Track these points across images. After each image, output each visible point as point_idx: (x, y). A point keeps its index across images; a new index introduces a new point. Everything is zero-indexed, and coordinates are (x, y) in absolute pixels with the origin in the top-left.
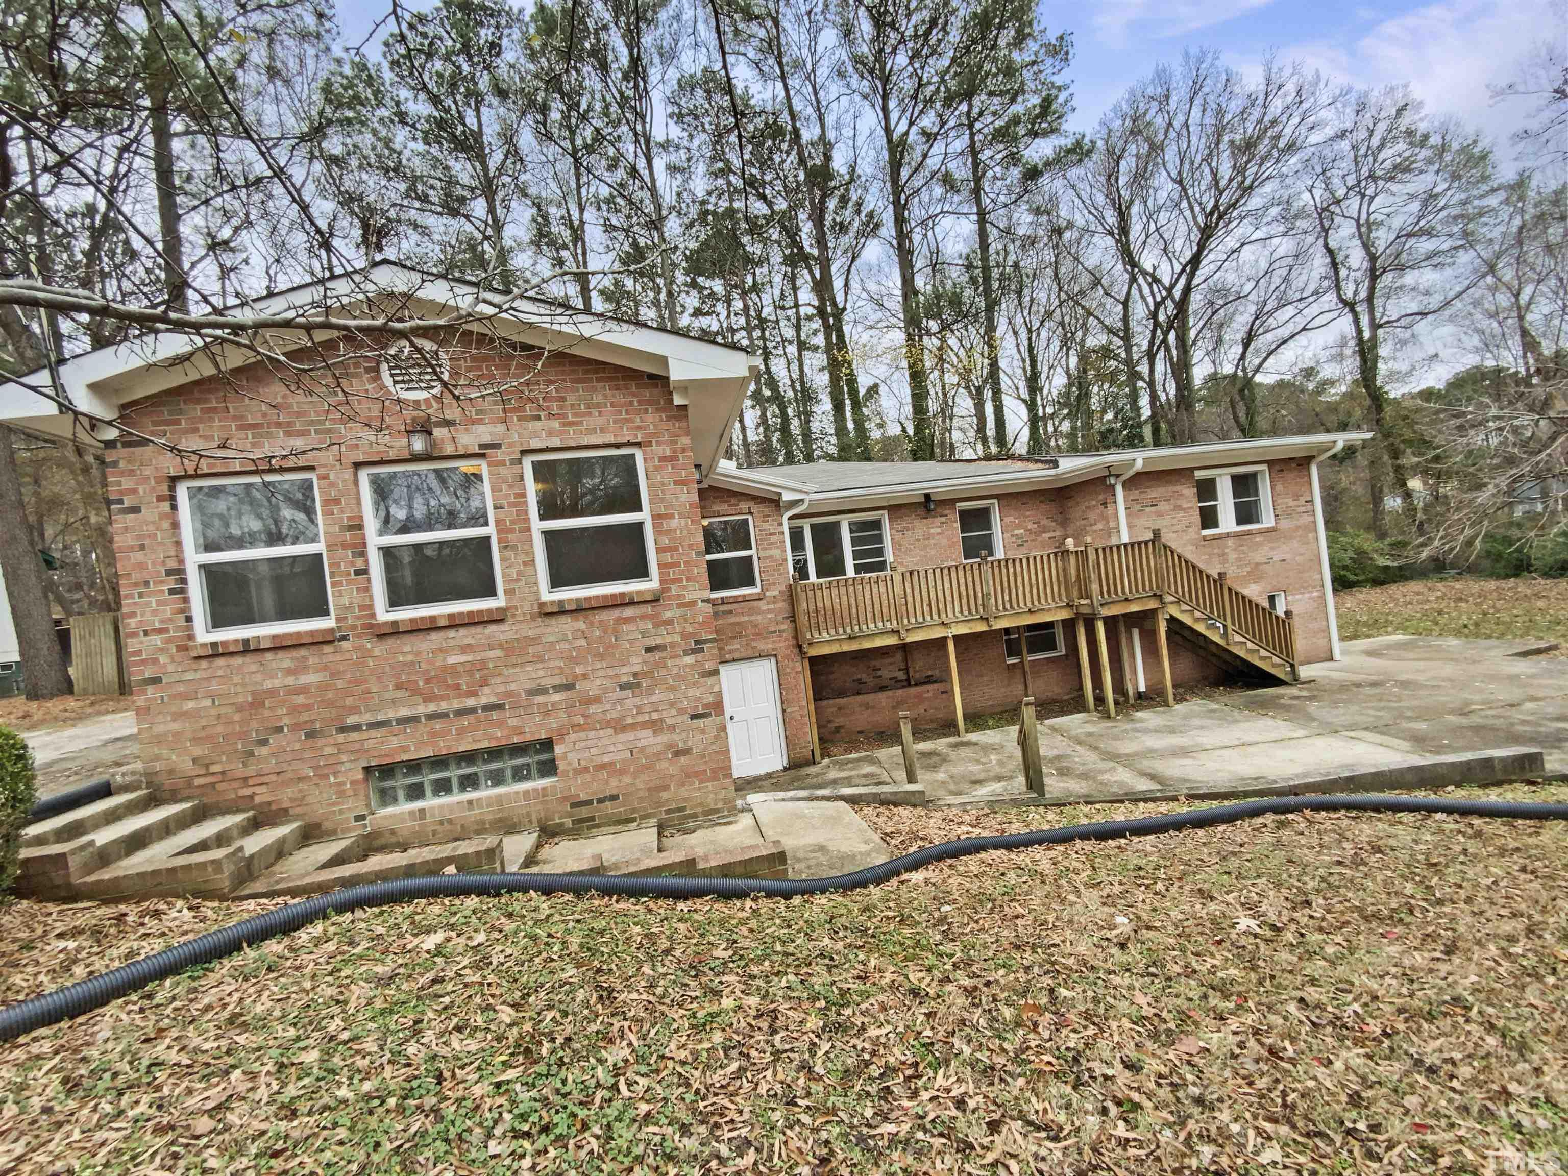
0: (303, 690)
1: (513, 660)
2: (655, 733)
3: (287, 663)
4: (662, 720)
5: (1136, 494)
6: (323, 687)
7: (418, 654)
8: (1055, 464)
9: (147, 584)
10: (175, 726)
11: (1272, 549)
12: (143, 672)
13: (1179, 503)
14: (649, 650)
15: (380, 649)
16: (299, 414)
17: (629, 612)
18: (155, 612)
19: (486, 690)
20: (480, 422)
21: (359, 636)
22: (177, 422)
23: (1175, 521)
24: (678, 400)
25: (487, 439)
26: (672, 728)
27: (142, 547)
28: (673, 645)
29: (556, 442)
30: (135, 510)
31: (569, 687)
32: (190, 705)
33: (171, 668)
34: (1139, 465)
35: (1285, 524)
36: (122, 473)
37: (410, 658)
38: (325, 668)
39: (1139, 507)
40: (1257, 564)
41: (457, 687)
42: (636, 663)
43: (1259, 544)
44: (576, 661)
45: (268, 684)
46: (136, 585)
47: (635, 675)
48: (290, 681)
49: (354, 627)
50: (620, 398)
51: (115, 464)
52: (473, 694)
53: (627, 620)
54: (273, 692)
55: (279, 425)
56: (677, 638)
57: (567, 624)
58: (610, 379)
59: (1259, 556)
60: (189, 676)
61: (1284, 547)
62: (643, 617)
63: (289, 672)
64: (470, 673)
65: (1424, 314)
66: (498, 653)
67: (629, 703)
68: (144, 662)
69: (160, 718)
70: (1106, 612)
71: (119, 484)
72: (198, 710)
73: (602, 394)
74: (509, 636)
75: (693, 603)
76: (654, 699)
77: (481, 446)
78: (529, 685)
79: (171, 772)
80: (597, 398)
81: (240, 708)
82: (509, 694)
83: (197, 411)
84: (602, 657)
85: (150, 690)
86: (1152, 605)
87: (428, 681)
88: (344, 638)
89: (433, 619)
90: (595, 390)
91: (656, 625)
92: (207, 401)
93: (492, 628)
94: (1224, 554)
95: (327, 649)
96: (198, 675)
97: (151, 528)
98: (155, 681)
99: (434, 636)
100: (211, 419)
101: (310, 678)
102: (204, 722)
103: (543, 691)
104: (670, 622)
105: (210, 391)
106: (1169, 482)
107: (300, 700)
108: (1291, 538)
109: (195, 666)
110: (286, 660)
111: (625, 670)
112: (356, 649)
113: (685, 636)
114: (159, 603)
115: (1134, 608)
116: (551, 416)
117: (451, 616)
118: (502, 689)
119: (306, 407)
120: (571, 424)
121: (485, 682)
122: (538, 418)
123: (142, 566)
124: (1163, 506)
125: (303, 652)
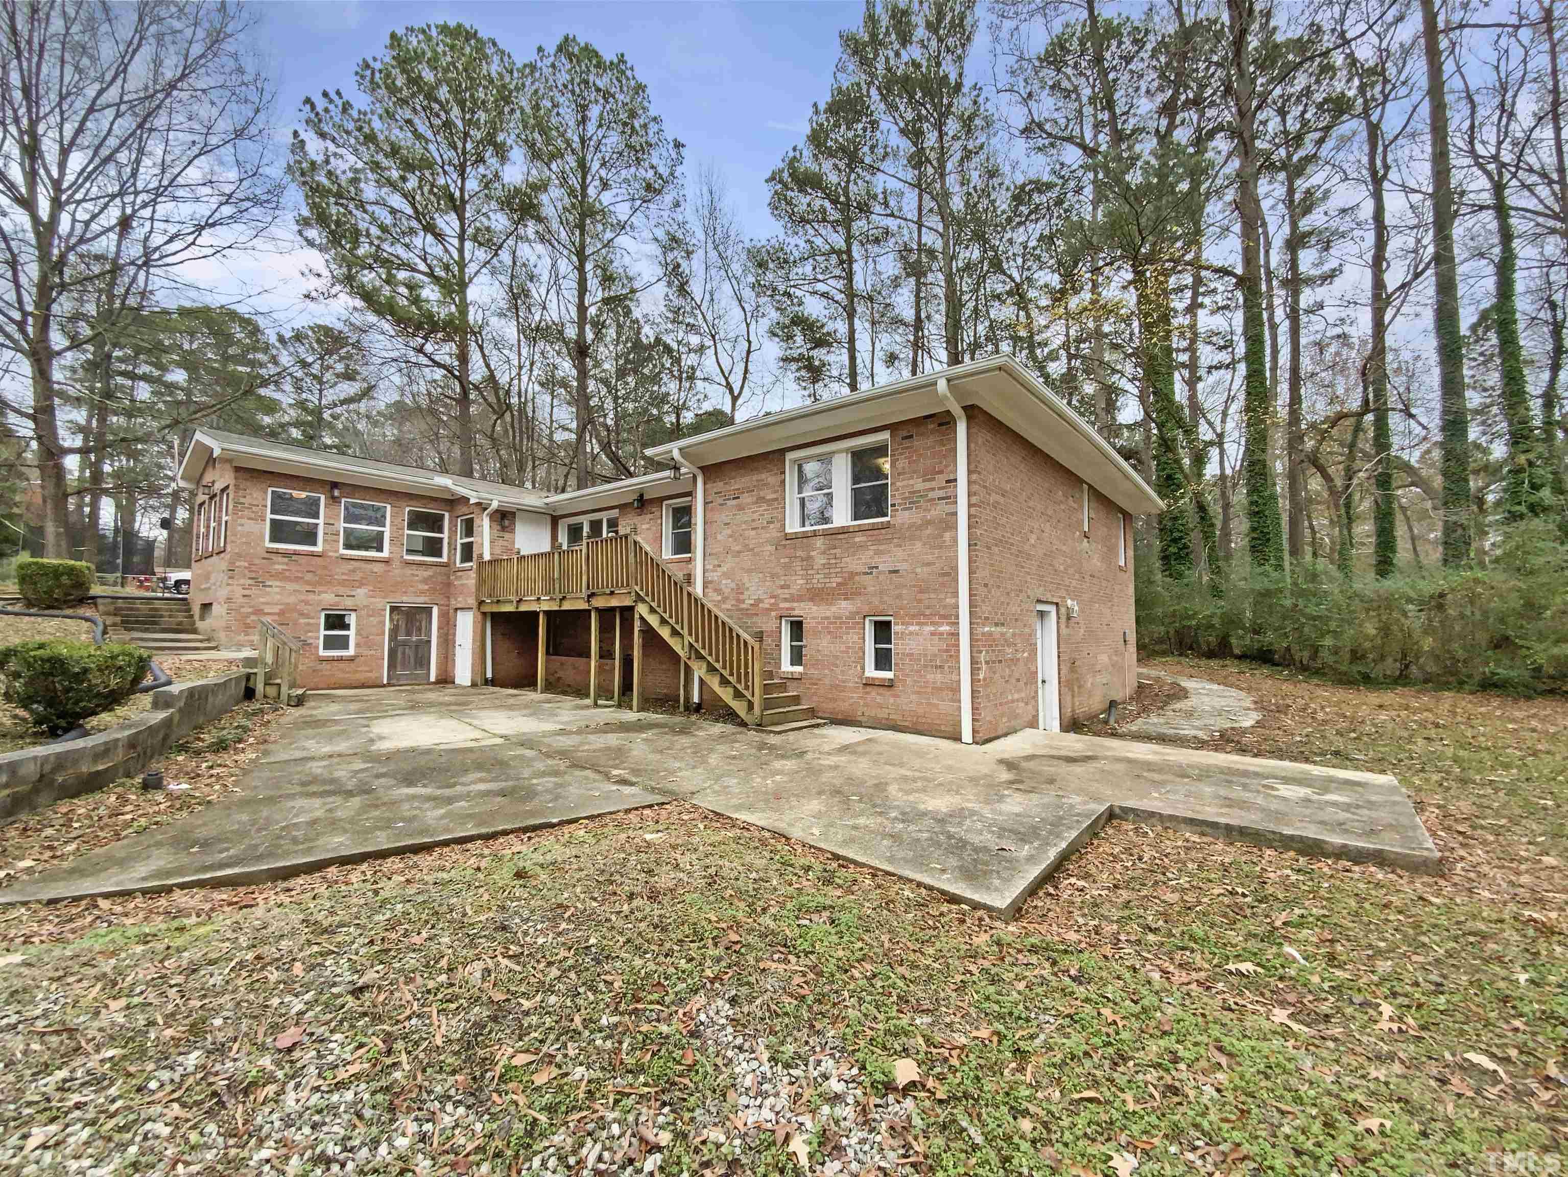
5: (719, 485)
11: (878, 553)
13: (762, 494)
23: (756, 516)
39: (720, 501)
40: (852, 575)
43: (862, 547)
59: (855, 563)
61: (900, 553)
86: (627, 602)
94: (809, 558)
108: (912, 538)
115: (614, 603)
124: (746, 499)
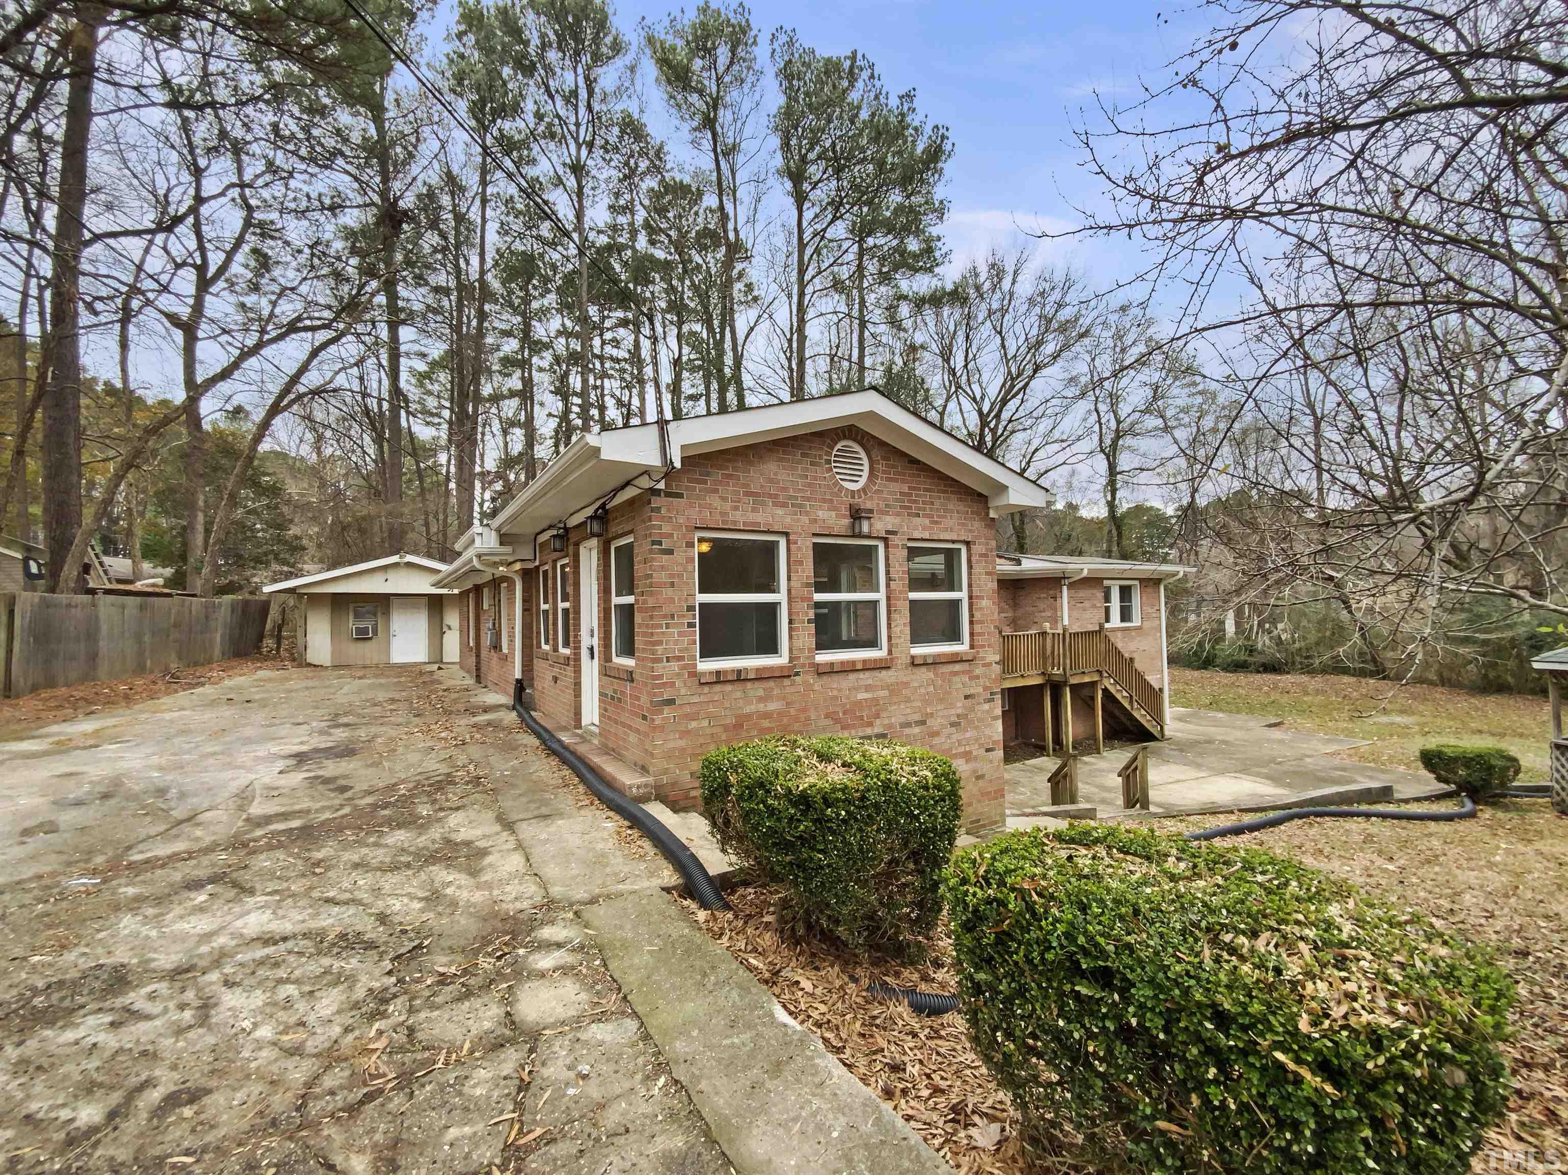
0: (767, 715)
1: (895, 699)
2: (967, 762)
3: (761, 693)
4: (970, 752)
5: (1072, 592)
6: (780, 714)
7: (840, 690)
8: (1019, 563)
9: (672, 616)
10: (682, 743)
11: (1139, 639)
12: (662, 694)
13: (1095, 602)
14: (966, 697)
15: (818, 684)
16: (785, 489)
17: (957, 667)
18: (676, 642)
19: (878, 722)
20: (887, 513)
21: (806, 672)
22: (705, 482)
23: (1091, 615)
24: (992, 514)
25: (890, 528)
26: (976, 758)
27: (672, 585)
28: (979, 694)
29: (926, 535)
30: (670, 552)
31: (923, 723)
32: (694, 724)
33: (683, 692)
34: (1085, 573)
35: (1147, 625)
36: (662, 519)
37: (835, 693)
38: (784, 698)
39: (1073, 603)
40: (1132, 652)
41: (862, 718)
42: (960, 706)
43: (1132, 638)
44: (927, 702)
45: (748, 709)
46: (665, 616)
47: (958, 716)
48: (761, 707)
49: (803, 665)
50: (961, 508)
51: (658, 510)
52: (870, 724)
53: (956, 674)
54: (749, 716)
55: (770, 496)
56: (981, 690)
57: (925, 674)
58: (959, 493)
59: (1133, 646)
60: (695, 699)
61: (1145, 641)
62: (963, 672)
63: (761, 699)
64: (870, 707)
65: (1142, 470)
66: (885, 693)
67: (955, 737)
68: (664, 685)
69: (671, 736)
70: (1074, 681)
71: (660, 527)
72: (698, 729)
73: (954, 504)
74: (893, 680)
75: (990, 664)
76: (968, 735)
77: (888, 532)
78: (902, 719)
79: (674, 784)
80: (950, 506)
81: (726, 728)
82: (890, 726)
83: (718, 474)
84: (941, 700)
85: (666, 710)
86: (1096, 678)
87: (845, 713)
88: (797, 674)
89: (854, 663)
90: (949, 499)
91: (971, 678)
92: (727, 468)
93: (884, 672)
95: (787, 682)
96: (702, 699)
97: (680, 568)
98: (671, 702)
99: (852, 677)
100: (728, 484)
101: (773, 706)
102: (702, 741)
103: (908, 725)
104: (978, 677)
105: (729, 461)
106: (1091, 587)
107: (766, 724)
108: (1149, 635)
109: (699, 690)
110: (757, 690)
111: (953, 712)
112: (805, 682)
113: (986, 688)
114: (680, 634)
115: (1087, 679)
116: (925, 516)
117: (864, 661)
118: (886, 722)
119: (788, 484)
120: (936, 523)
121: (877, 716)
122: (918, 515)
123: (672, 600)
124: (1087, 604)
125: (771, 684)
